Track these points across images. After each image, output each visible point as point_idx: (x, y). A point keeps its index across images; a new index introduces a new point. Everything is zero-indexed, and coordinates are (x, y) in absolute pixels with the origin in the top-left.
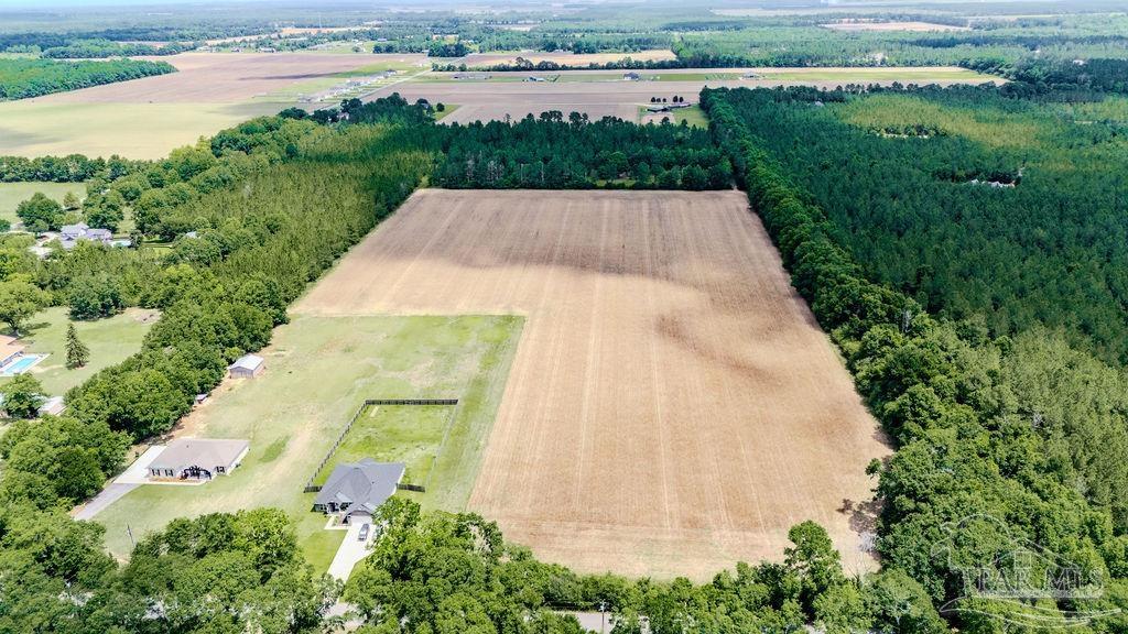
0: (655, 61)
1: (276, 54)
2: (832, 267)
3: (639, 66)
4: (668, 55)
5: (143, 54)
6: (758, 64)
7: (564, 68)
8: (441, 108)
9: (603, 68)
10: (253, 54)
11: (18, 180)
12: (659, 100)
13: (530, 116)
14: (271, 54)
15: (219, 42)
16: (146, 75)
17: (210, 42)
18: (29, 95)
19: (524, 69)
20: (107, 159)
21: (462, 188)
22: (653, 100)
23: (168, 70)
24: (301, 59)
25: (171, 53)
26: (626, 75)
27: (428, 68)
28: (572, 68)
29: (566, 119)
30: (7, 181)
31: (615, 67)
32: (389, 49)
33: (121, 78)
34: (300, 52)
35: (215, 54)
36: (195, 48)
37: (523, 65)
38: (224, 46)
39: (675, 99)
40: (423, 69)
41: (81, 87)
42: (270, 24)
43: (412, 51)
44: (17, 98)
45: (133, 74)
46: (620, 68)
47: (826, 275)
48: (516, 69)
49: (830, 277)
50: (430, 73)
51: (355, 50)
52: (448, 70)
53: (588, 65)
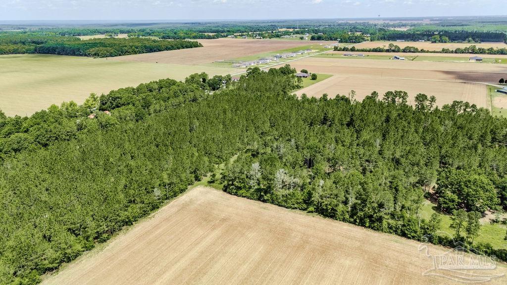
0: (495, 49)
1: (262, 40)
3: (482, 51)
5: (202, 38)
7: (422, 51)
8: (314, 78)
9: (452, 52)
10: (250, 40)
14: (260, 40)
16: (183, 48)
19: (394, 51)
23: (201, 46)
24: (271, 43)
26: (471, 59)
27: (332, 49)
28: (428, 52)
31: (462, 52)
32: (319, 39)
34: (273, 39)
35: (233, 39)
36: (227, 36)
37: (393, 48)
38: (241, 36)
40: (329, 49)
41: (143, 52)
43: (331, 39)
46: (466, 53)
48: (388, 51)
50: (332, 52)
51: (302, 38)
52: (343, 50)
53: (441, 50)
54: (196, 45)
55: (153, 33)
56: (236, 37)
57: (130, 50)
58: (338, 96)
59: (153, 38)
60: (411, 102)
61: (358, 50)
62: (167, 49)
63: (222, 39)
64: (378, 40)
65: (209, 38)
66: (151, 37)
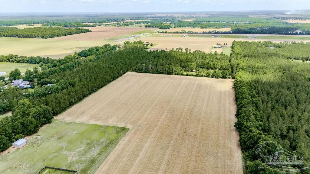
0: (223, 31)
1: (120, 27)
2: (248, 124)
3: (218, 33)
4: (229, 29)
5: (87, 27)
6: (256, 33)
7: (195, 33)
8: (152, 45)
9: (207, 33)
10: (114, 27)
11: (23, 63)
12: (219, 44)
13: (173, 49)
14: (119, 27)
15: (107, 24)
16: (83, 33)
17: (104, 24)
18: (50, 37)
19: (183, 33)
20: (46, 58)
21: (141, 73)
22: (217, 44)
23: (91, 31)
24: (126, 29)
25: (94, 27)
26: (213, 36)
27: (156, 32)
28: (198, 33)
30: (21, 63)
32: (149, 26)
33: (75, 33)
34: (126, 27)
35: (105, 27)
36: (100, 25)
38: (108, 25)
39: (224, 44)
41: (64, 35)
42: (124, 19)
43: (155, 27)
44: (46, 38)
45: (79, 32)
46: (212, 33)
47: (245, 127)
48: (181, 33)
49: (247, 128)
50: (156, 34)
51: (141, 26)
52: (162, 33)
53: (203, 32)
54: (88, 31)
58: (162, 50)
60: (184, 51)
61: (168, 33)
63: (98, 27)
64: (177, 27)
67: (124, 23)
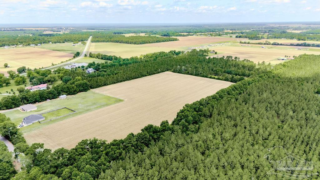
8: (216, 53)
13: (224, 57)
16: (170, 41)
19: (267, 44)
21: (176, 73)
22: (286, 56)
23: (178, 40)
25: (186, 36)
29: (233, 58)
32: (240, 37)
36: (193, 35)
39: (294, 57)
42: (224, 30)
44: (138, 44)
48: (265, 44)
50: (239, 44)
51: (231, 37)
52: (244, 43)
53: (290, 44)
54: (176, 40)
55: (157, 33)
56: (197, 35)
57: (148, 42)
59: (157, 36)
61: (251, 44)
62: (163, 41)
63: (190, 36)
65: (184, 36)
66: (156, 35)
67: (219, 33)
